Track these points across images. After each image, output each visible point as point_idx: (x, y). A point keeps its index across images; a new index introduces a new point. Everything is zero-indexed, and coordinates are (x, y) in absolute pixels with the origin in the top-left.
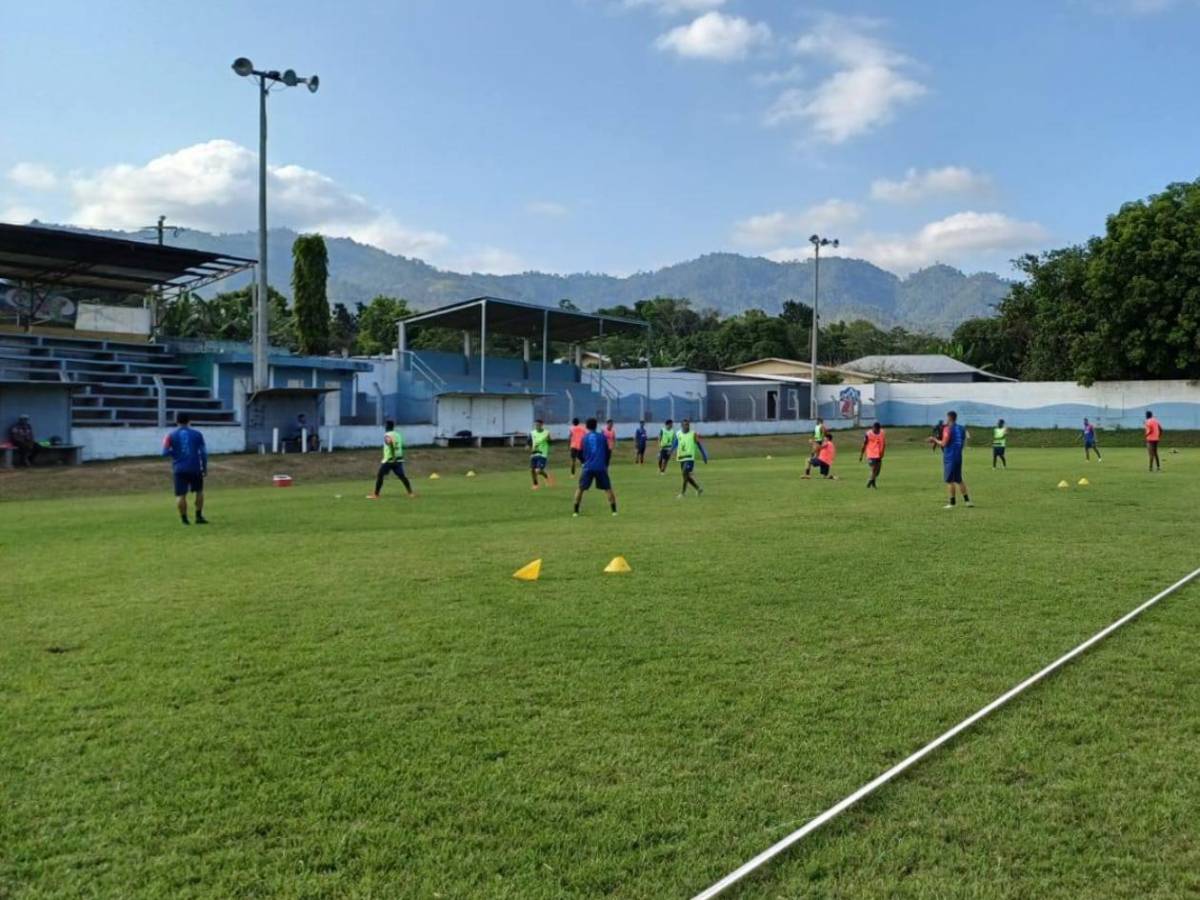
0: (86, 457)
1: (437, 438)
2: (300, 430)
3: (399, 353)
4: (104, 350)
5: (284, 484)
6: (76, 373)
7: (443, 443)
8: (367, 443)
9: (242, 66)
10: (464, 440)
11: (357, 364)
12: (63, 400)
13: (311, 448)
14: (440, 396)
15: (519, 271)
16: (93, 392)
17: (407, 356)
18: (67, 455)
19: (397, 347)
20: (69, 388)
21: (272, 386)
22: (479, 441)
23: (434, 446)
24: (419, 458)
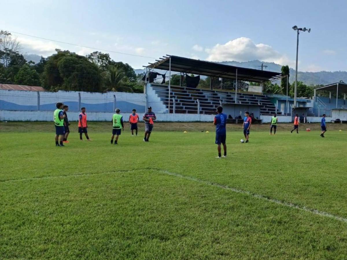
0: (263, 122)
1: (331, 121)
2: (304, 118)
3: (314, 97)
4: (254, 97)
5: (309, 131)
6: (262, 103)
7: (333, 122)
8: (316, 121)
9: (295, 28)
10: (338, 121)
11: (308, 101)
12: (259, 109)
13: (306, 122)
14: (333, 109)
15: (319, 71)
16: (265, 107)
17: (316, 98)
18: (259, 122)
19: (314, 95)
20: (260, 106)
21: (297, 107)
22: (342, 122)
23: (331, 123)
24: (330, 126)
